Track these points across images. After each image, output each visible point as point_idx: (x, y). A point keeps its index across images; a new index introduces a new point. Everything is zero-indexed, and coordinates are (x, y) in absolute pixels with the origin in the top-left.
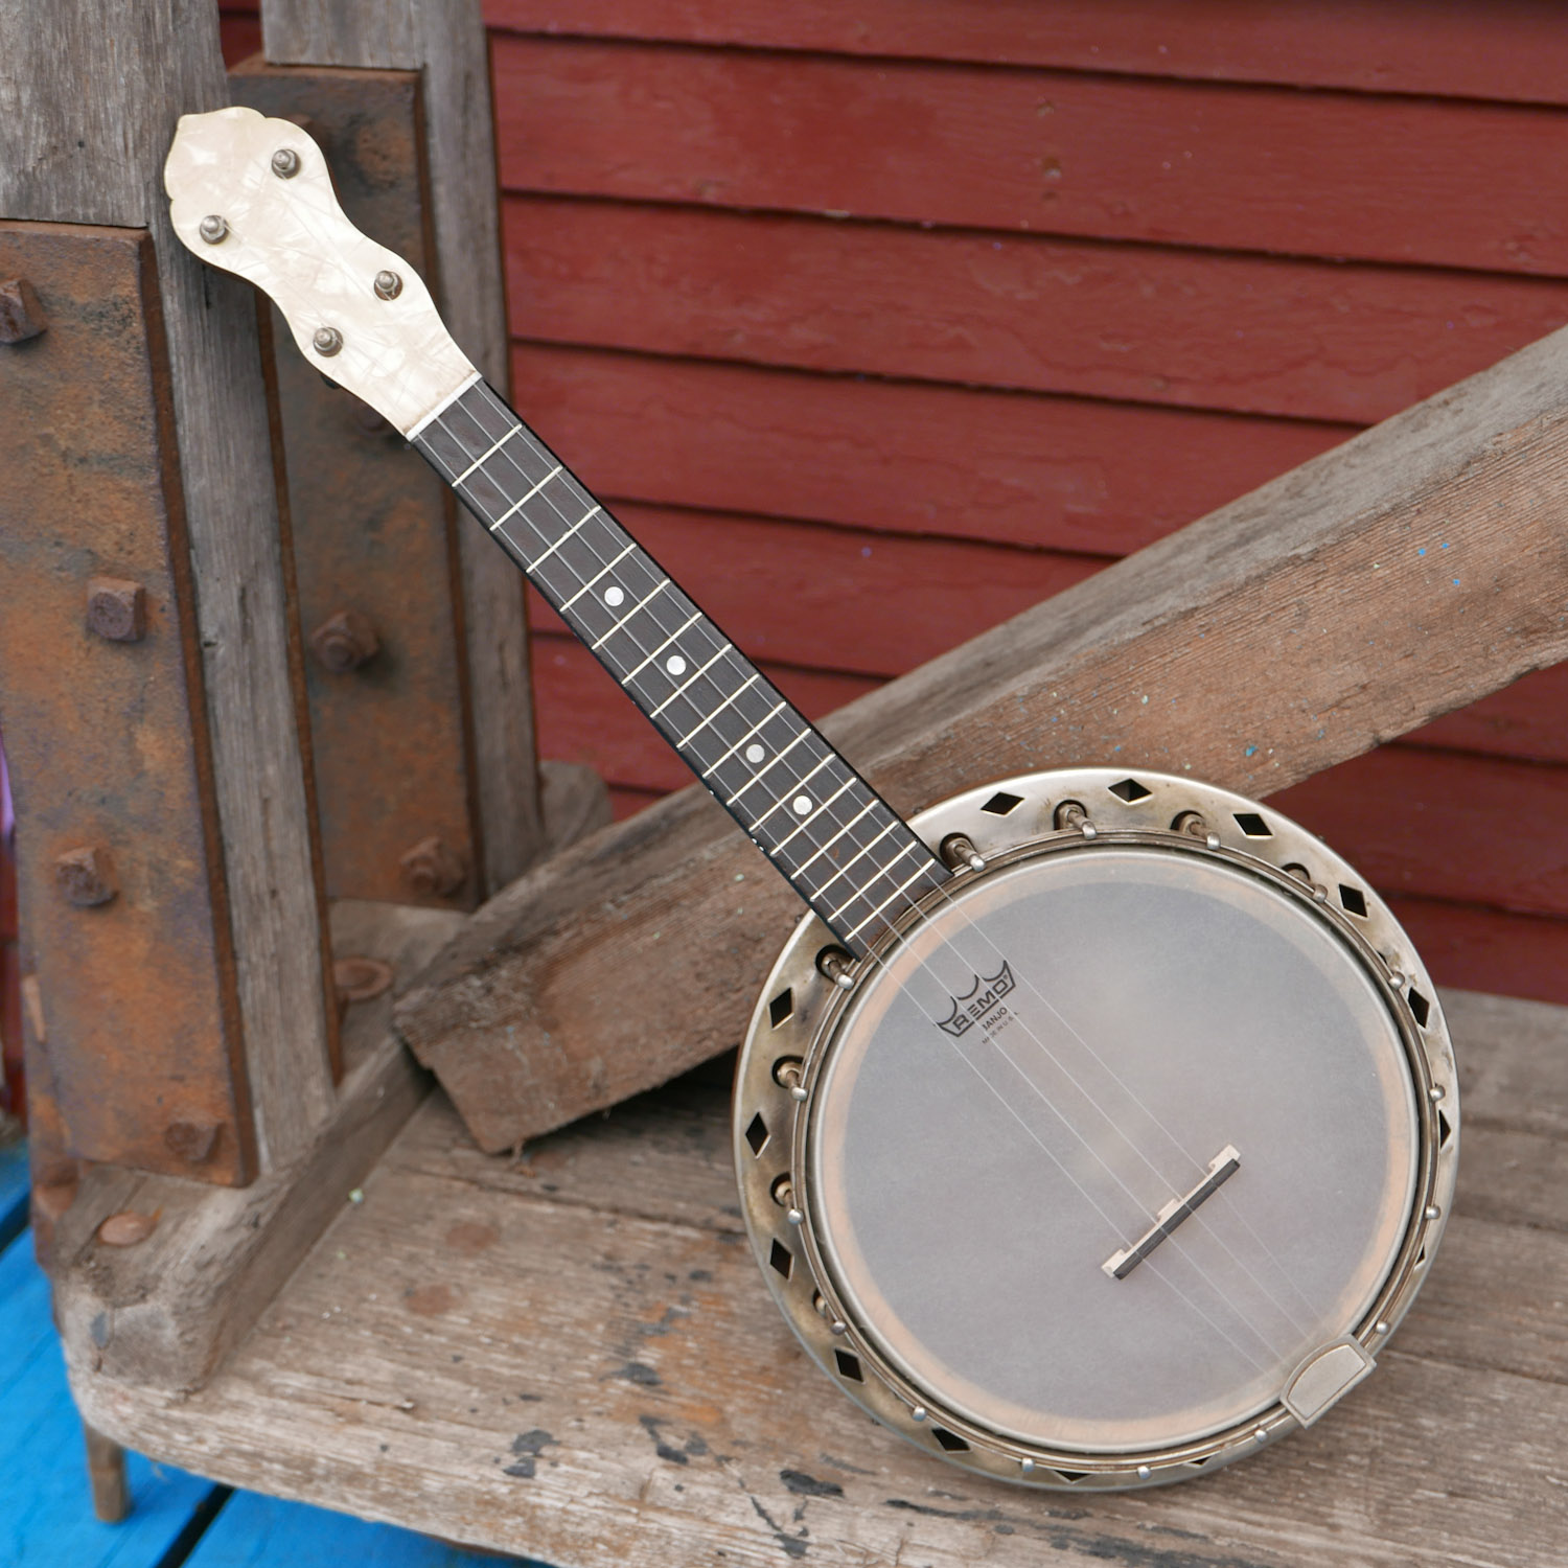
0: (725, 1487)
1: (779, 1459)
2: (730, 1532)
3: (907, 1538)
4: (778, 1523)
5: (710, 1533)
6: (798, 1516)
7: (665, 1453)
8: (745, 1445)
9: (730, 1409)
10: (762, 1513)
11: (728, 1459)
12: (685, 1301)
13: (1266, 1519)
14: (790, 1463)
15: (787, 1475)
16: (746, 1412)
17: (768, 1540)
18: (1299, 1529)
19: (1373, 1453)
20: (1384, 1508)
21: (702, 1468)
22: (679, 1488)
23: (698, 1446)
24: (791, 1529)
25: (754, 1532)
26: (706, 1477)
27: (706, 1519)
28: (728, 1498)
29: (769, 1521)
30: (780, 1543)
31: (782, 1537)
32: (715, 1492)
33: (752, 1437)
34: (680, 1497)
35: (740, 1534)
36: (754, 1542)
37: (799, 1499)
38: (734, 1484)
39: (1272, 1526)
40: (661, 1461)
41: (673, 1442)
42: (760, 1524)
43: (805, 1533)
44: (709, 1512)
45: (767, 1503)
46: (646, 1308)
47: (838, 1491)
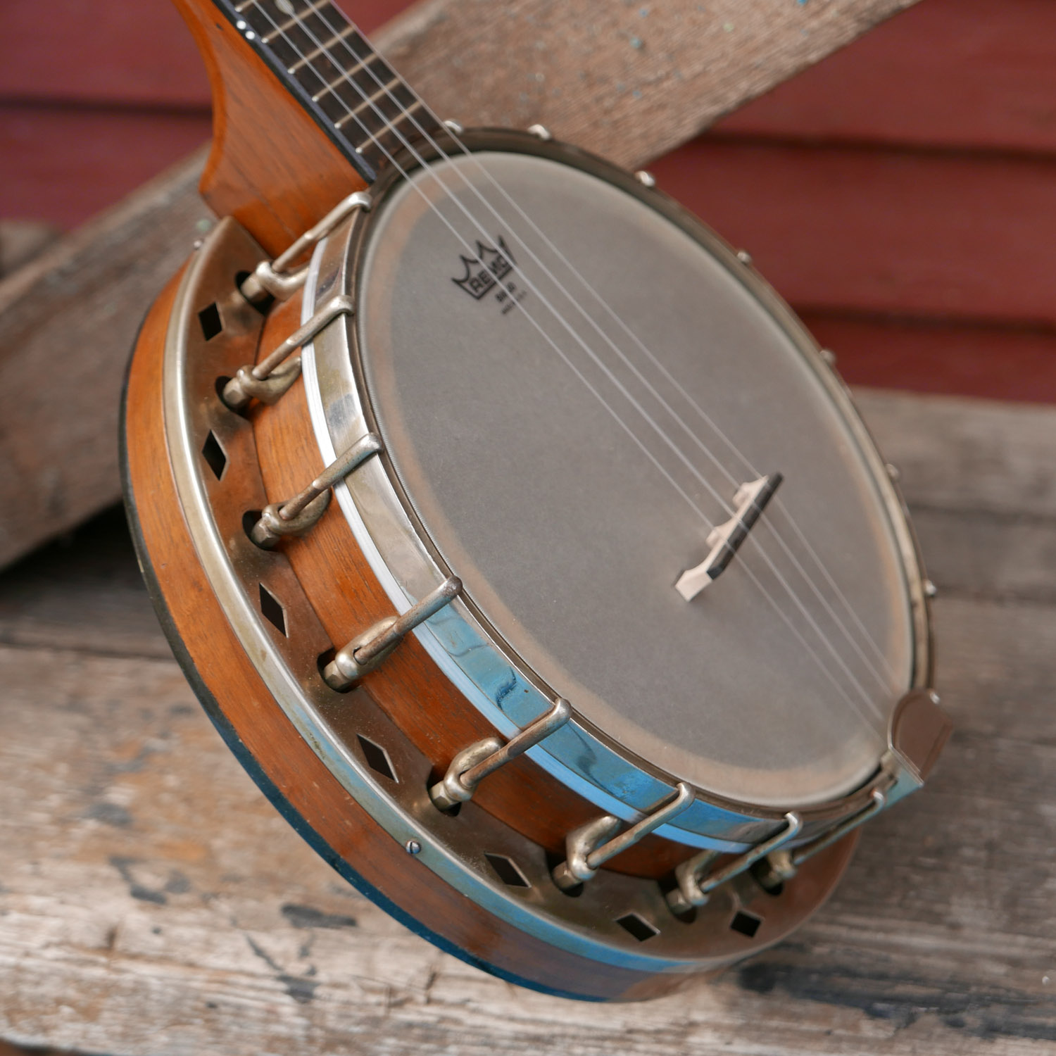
0: (214, 927)
1: (279, 893)
2: (222, 978)
3: (437, 969)
4: (279, 962)
5: (198, 982)
6: (304, 953)
7: (139, 894)
8: (236, 879)
9: (218, 843)
10: (259, 952)
11: (216, 895)
12: (164, 736)
13: (873, 922)
14: (293, 896)
15: (289, 910)
16: (238, 846)
17: (269, 983)
18: (912, 932)
19: (991, 846)
20: (1011, 902)
21: (184, 907)
22: (157, 931)
23: (178, 884)
24: (296, 968)
25: (252, 975)
26: (189, 916)
27: (191, 965)
28: (217, 938)
29: (269, 961)
30: (282, 986)
31: (285, 979)
32: (201, 932)
33: (245, 871)
34: (158, 941)
35: (233, 978)
36: (252, 987)
37: (304, 934)
38: (224, 922)
39: (879, 930)
40: (134, 902)
41: (149, 879)
42: (257, 965)
43: (313, 972)
44: (194, 956)
45: (265, 941)
46: (117, 747)
47: (351, 922)
